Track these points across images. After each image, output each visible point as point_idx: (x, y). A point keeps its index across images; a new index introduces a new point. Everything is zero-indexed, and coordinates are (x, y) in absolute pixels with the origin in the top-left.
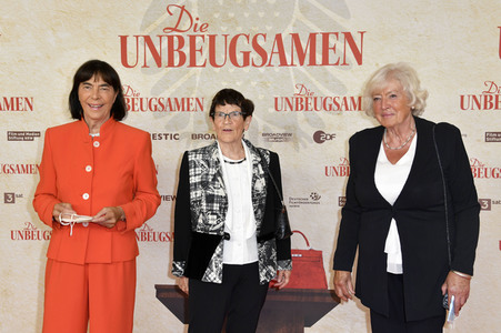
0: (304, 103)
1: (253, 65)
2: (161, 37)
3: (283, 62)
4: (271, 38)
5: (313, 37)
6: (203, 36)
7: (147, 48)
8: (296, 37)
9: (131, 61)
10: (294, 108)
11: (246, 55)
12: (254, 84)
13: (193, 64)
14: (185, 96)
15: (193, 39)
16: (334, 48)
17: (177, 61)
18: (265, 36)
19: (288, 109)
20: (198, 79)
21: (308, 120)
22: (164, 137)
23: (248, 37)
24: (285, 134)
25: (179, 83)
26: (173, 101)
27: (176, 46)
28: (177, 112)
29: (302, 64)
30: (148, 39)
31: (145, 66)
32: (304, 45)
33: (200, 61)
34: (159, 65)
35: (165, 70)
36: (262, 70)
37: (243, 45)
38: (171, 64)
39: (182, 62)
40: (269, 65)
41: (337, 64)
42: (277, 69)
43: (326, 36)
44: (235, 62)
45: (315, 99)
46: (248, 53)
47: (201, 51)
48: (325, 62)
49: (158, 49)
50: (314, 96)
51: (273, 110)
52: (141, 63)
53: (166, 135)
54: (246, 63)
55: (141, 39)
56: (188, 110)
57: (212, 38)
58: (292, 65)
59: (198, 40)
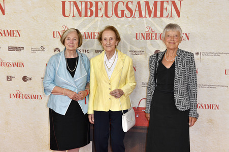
0: (150, 36)
1: (126, 17)
2: (81, 2)
3: (141, 16)
4: (135, 3)
5: (156, 3)
6: (102, 2)
7: (75, 7)
8: (147, 3)
9: (67, 13)
10: (145, 38)
11: (123, 12)
12: (126, 26)
13: (97, 16)
14: (93, 32)
15: (97, 3)
16: (166, 9)
17: (89, 14)
18: (132, 2)
19: (143, 39)
20: (99, 23)
21: (152, 45)
22: (82, 51)
23: (123, 3)
24: (140, 51)
25: (90, 25)
26: (87, 34)
27: (89, 7)
28: (89, 39)
29: (150, 16)
30: (75, 3)
31: (74, 16)
32: (151, 7)
33: (100, 15)
34: (80, 16)
35: (83, 19)
36: (130, 19)
37: (121, 7)
38: (86, 15)
39: (91, 15)
40: (134, 17)
41: (167, 17)
42: (138, 19)
43: (162, 3)
44: (117, 15)
45: (156, 34)
46: (124, 11)
47: (101, 9)
48: (162, 16)
49: (80, 8)
50: (156, 32)
51: (135, 39)
52: (72, 14)
53: (83, 50)
54: (122, 16)
55: (72, 3)
56: (94, 38)
57: (106, 3)
58: (145, 17)
59: (100, 4)
